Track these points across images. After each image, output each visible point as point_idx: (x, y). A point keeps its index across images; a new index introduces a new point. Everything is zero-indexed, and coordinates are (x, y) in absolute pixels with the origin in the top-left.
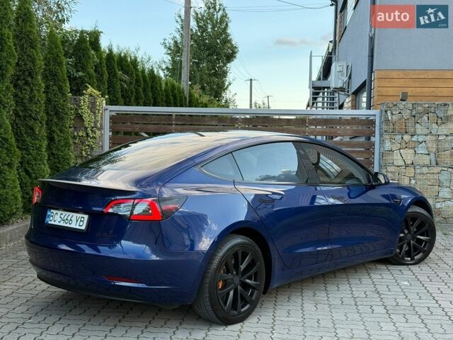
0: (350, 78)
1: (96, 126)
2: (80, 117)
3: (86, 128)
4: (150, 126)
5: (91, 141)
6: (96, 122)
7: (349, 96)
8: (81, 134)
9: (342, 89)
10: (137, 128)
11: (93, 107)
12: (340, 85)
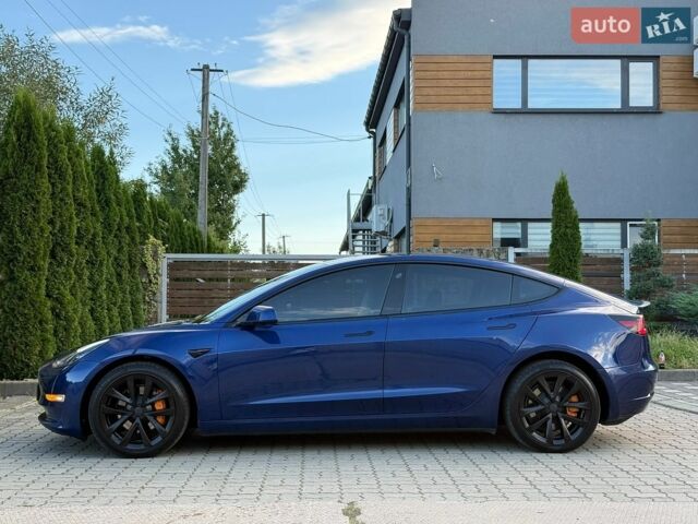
0: (392, 221)
1: (158, 273)
2: (144, 266)
3: (149, 275)
4: (206, 273)
5: (154, 287)
6: (157, 270)
7: (391, 240)
8: (144, 280)
9: (384, 233)
10: (194, 274)
11: (155, 256)
12: (382, 229)
